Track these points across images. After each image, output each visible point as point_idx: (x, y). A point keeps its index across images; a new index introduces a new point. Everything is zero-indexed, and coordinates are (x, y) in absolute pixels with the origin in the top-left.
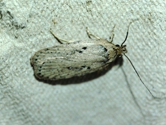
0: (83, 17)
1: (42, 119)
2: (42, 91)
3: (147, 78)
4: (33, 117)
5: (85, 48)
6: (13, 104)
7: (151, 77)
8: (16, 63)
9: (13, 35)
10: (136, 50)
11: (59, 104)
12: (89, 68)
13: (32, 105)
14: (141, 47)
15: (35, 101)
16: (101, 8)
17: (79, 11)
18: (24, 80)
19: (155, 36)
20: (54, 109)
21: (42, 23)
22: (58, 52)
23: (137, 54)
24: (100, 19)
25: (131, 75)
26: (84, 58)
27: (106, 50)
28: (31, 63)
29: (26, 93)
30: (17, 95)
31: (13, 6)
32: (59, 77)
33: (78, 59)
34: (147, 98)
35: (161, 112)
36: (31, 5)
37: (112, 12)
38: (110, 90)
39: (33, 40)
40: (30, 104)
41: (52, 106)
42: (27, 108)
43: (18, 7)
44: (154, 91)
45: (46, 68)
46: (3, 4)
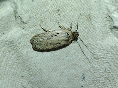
0: (56, 18)
1: (38, 70)
2: (37, 55)
3: (91, 48)
4: (33, 69)
5: (58, 34)
6: (23, 63)
7: (93, 47)
8: (24, 41)
9: (22, 27)
11: (46, 62)
13: (32, 63)
14: (86, 32)
15: (34, 61)
16: (65, 13)
17: (54, 15)
18: (28, 50)
19: (93, 26)
20: (44, 65)
21: (36, 21)
22: (44, 36)
23: (85, 36)
24: (64, 18)
25: (83, 46)
27: (68, 34)
28: (31, 42)
29: (29, 57)
30: (25, 58)
31: (21, 13)
32: (45, 49)
34: (91, 58)
35: (99, 65)
37: (71, 14)
38: (72, 55)
39: (32, 30)
42: (30, 65)
43: (24, 14)
44: (95, 55)
45: (38, 44)
46: (17, 12)
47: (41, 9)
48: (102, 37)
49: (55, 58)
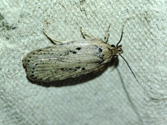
0: (77, 17)
1: (36, 122)
2: (35, 93)
3: (144, 79)
4: (27, 120)
5: (79, 49)
6: (6, 107)
7: (149, 77)
8: (8, 65)
9: (4, 36)
10: (132, 50)
11: (53, 106)
12: (83, 69)
13: (26, 107)
14: (137, 47)
15: (29, 104)
16: (96, 7)
17: (73, 11)
18: (16, 82)
19: (151, 36)
20: (49, 111)
21: (34, 23)
22: (51, 53)
23: (134, 55)
24: (94, 18)
25: (127, 75)
26: (78, 59)
27: (101, 50)
28: (23, 65)
29: (19, 96)
30: (10, 98)
31: (2, 6)
32: (52, 79)
33: (72, 60)
34: (145, 99)
35: (159, 113)
36: (22, 5)
37: (107, 11)
38: (107, 92)
39: (25, 41)
40: (23, 107)
41: (46, 108)
42: (21, 111)
43: (8, 7)
44: (152, 92)
45: (38, 69)
49: (71, 98)
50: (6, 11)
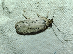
0: (36, 9)
1: (20, 50)
2: (20, 38)
4: (16, 49)
5: (37, 21)
6: (8, 44)
7: (64, 32)
8: (9, 27)
9: (8, 16)
10: (57, 21)
11: (27, 43)
12: (38, 29)
13: (16, 44)
14: (59, 20)
15: (17, 42)
16: (43, 5)
17: (34, 7)
18: (13, 34)
19: (64, 16)
20: (25, 45)
21: (19, 11)
22: (26, 22)
23: (58, 23)
24: (42, 9)
26: (36, 25)
27: (45, 21)
29: (14, 39)
30: (10, 40)
31: (8, 5)
34: (62, 40)
35: (68, 46)
37: (47, 6)
38: (47, 38)
39: (16, 18)
42: (14, 45)
44: (65, 38)
45: (21, 29)
46: (4, 4)
47: (24, 2)
48: (71, 25)
49: (34, 40)
50: (9, 6)
